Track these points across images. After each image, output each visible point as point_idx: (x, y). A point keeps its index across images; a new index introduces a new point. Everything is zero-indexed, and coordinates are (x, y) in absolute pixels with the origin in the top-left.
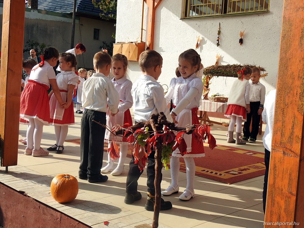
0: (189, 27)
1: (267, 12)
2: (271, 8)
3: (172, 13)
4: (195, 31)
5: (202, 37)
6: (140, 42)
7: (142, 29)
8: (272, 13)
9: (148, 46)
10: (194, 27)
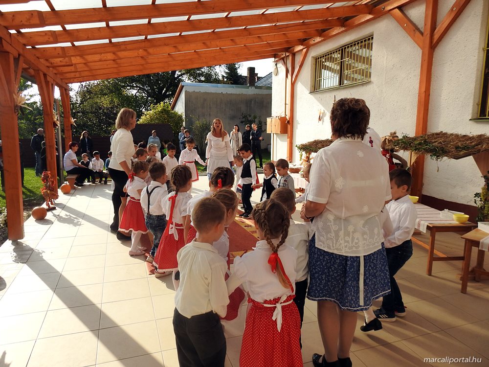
0: (315, 101)
1: (369, 82)
2: (373, 79)
3: (304, 88)
4: (319, 104)
5: (324, 111)
6: (284, 116)
7: (286, 104)
8: (373, 83)
9: (288, 120)
10: (318, 100)
